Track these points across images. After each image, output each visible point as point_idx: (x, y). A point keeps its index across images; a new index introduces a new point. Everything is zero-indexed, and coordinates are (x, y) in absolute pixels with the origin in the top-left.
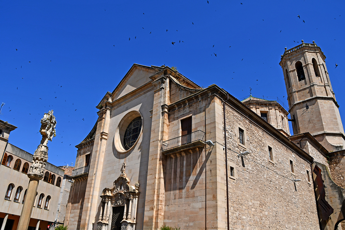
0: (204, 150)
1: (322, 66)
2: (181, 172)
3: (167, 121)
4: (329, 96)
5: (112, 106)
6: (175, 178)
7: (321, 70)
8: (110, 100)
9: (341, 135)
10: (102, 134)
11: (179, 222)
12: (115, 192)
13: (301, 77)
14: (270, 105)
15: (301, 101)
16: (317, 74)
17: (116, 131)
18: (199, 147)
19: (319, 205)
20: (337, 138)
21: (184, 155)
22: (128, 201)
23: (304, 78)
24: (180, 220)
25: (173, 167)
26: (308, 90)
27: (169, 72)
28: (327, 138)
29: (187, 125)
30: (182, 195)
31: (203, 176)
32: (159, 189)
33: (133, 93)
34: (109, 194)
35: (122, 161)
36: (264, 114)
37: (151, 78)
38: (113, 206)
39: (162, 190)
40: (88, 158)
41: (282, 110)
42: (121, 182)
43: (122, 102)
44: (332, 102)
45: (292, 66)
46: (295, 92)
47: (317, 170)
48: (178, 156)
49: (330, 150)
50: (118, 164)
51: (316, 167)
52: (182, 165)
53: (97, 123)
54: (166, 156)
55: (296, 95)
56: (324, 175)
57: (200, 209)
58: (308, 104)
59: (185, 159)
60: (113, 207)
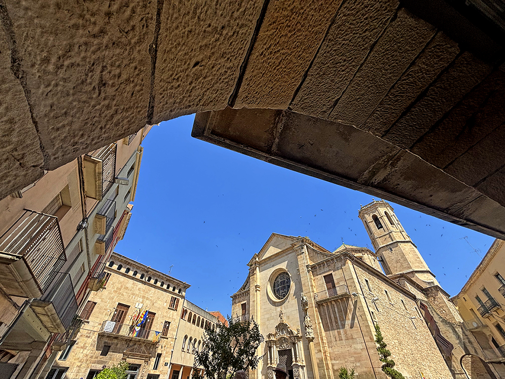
0: (350, 299)
1: (393, 217)
2: (336, 318)
3: (312, 277)
4: (407, 240)
5: (260, 264)
6: (331, 323)
7: (394, 219)
8: (257, 259)
9: (427, 272)
10: (256, 287)
11: (346, 362)
12: (278, 337)
13: (379, 225)
14: (363, 251)
15: (384, 245)
16: (392, 223)
17: (268, 284)
18: (346, 297)
19: (437, 341)
20: (426, 275)
21: (334, 303)
22: (294, 344)
23: (382, 227)
24: (346, 360)
25: (327, 313)
26: (388, 236)
27: (305, 241)
28: (417, 274)
29: (329, 279)
30: (341, 337)
31: (356, 321)
32: (321, 332)
33: (277, 255)
34: (272, 338)
35: (279, 309)
36: (361, 258)
37: (292, 244)
38: (278, 349)
39: (324, 334)
40: (244, 306)
41: (373, 254)
42: (282, 327)
43: (268, 261)
44: (410, 244)
45: (369, 218)
46: (377, 238)
47: (422, 306)
48: (329, 304)
49: (424, 286)
50: (275, 311)
51: (421, 303)
52: (334, 312)
53: (249, 277)
54: (319, 304)
55: (379, 241)
56: (431, 311)
57: (361, 349)
58: (391, 247)
59: (335, 306)
60: (278, 351)
